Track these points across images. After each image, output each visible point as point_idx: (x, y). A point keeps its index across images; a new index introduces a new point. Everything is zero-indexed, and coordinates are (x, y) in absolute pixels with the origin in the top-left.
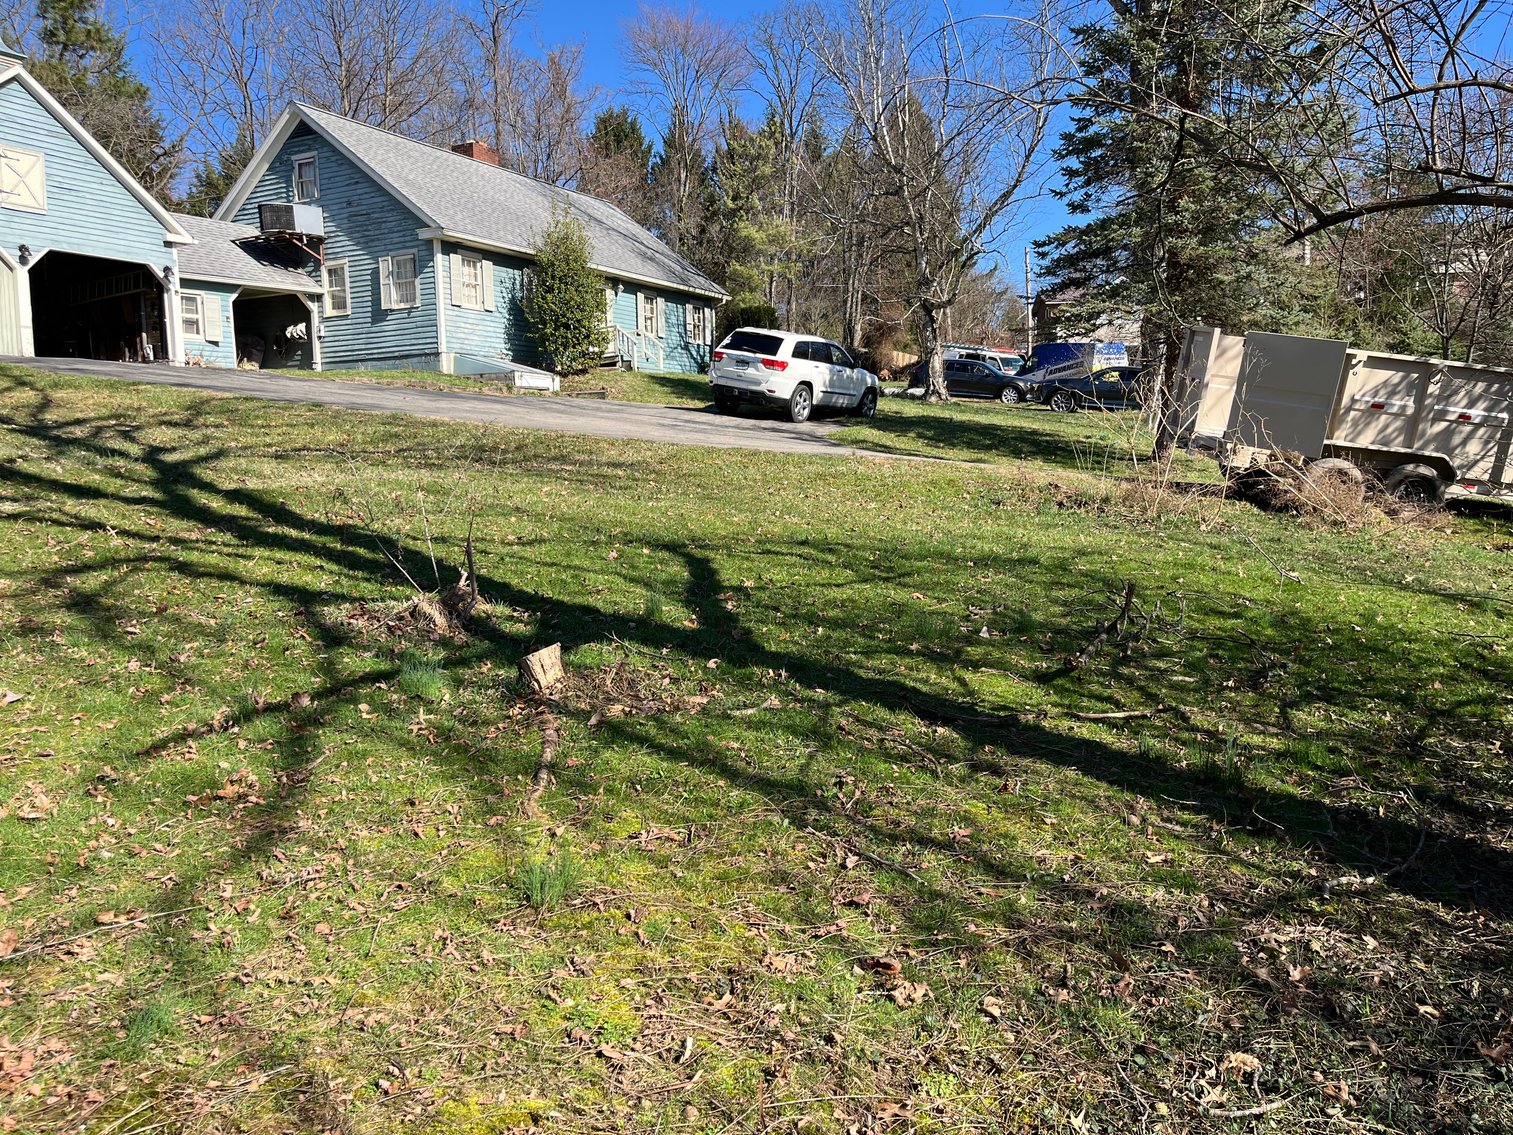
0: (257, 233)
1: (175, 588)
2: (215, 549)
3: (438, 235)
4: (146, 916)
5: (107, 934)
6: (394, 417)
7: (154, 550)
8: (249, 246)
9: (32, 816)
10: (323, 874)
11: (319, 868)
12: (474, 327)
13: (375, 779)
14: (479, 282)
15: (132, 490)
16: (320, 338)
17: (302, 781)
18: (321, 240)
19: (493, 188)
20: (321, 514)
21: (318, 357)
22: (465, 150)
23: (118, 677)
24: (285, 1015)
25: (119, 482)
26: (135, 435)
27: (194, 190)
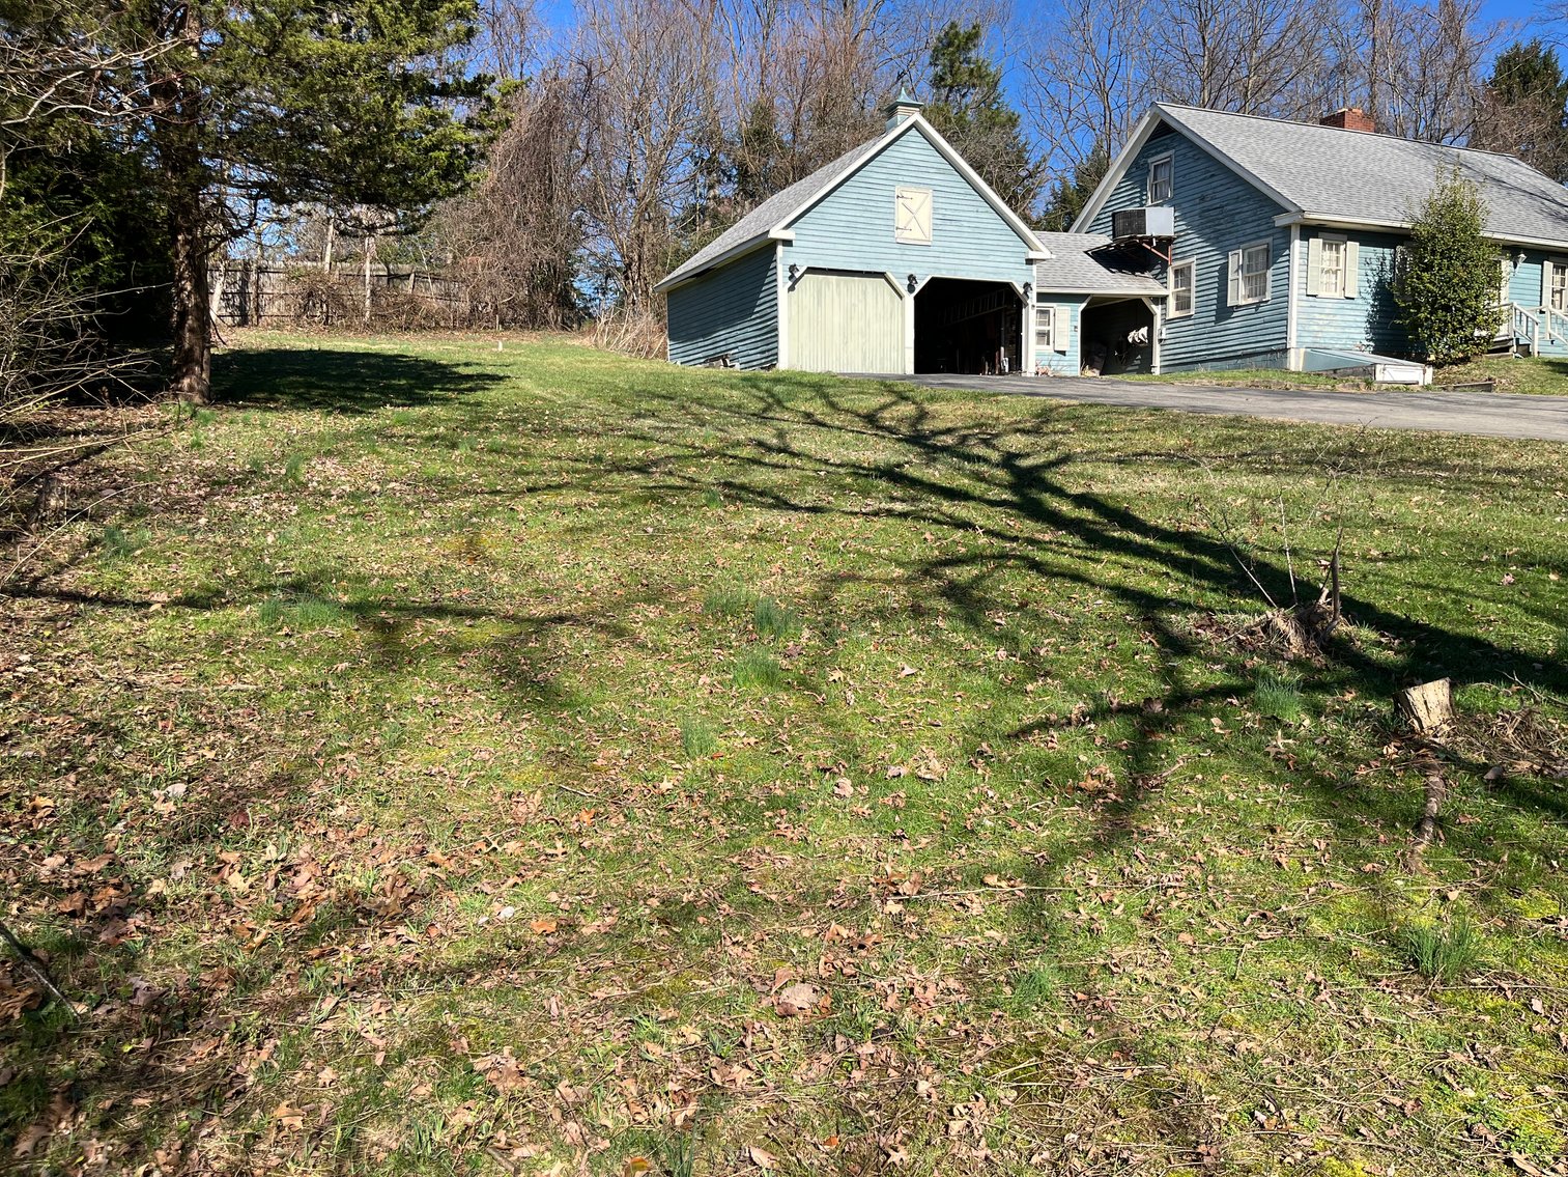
0: (1109, 241)
1: (1033, 585)
2: (1066, 552)
3: (1298, 219)
4: (1024, 887)
5: (992, 895)
6: (1237, 419)
7: (1014, 549)
8: (1101, 256)
9: (927, 776)
10: (1183, 884)
11: (1179, 877)
12: (1331, 317)
13: (1232, 798)
14: (1341, 266)
15: (994, 494)
16: (1160, 340)
17: (1157, 786)
18: (1170, 240)
19: (1365, 159)
20: (1164, 520)
21: (1157, 361)
22: (1336, 121)
23: (990, 663)
24: (1154, 1015)
25: (984, 486)
26: (995, 442)
27: (1050, 207)
